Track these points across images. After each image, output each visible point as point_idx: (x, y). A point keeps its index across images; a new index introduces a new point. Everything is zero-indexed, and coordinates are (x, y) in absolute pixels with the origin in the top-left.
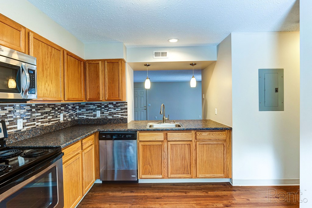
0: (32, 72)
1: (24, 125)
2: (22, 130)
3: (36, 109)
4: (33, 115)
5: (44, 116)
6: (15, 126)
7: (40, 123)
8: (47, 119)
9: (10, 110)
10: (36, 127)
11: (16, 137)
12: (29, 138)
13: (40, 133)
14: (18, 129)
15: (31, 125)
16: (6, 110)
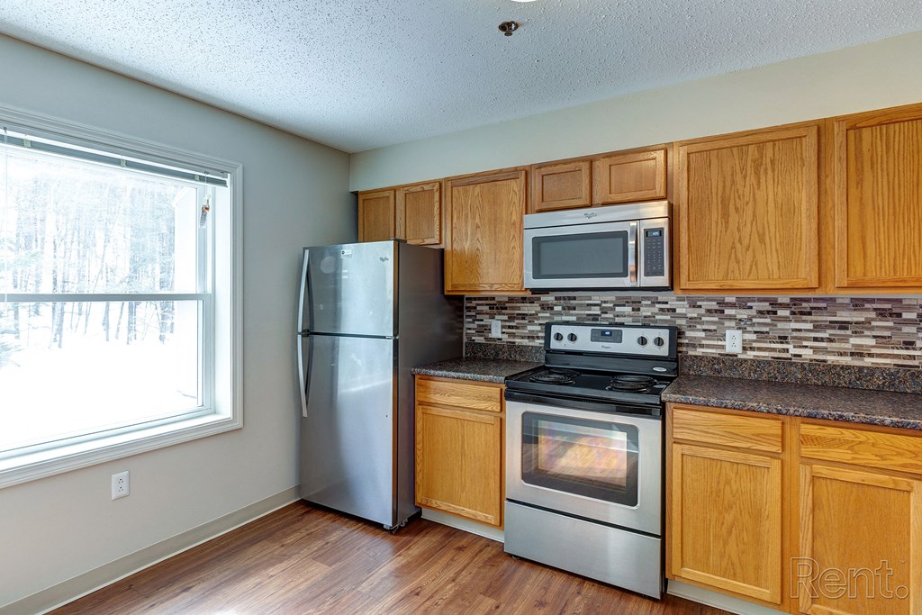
0: (657, 233)
1: (747, 346)
2: (739, 356)
3: (793, 309)
4: (780, 325)
5: (830, 335)
6: (720, 343)
7: (812, 350)
8: (847, 346)
9: (709, 308)
10: (791, 359)
11: (716, 366)
12: (757, 381)
13: (800, 376)
14: (728, 350)
15: (773, 350)
16: (700, 307)
